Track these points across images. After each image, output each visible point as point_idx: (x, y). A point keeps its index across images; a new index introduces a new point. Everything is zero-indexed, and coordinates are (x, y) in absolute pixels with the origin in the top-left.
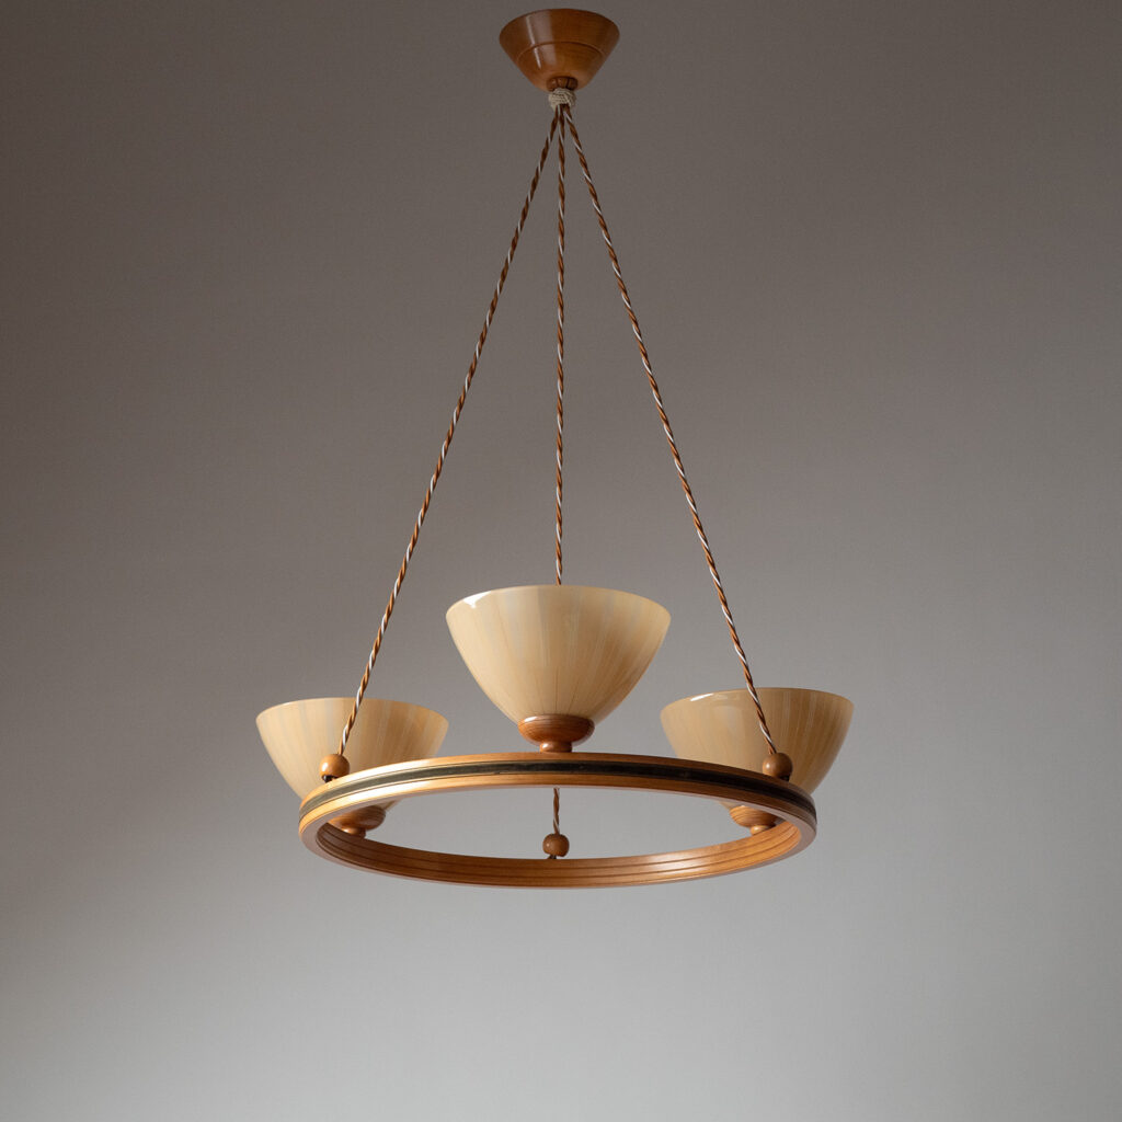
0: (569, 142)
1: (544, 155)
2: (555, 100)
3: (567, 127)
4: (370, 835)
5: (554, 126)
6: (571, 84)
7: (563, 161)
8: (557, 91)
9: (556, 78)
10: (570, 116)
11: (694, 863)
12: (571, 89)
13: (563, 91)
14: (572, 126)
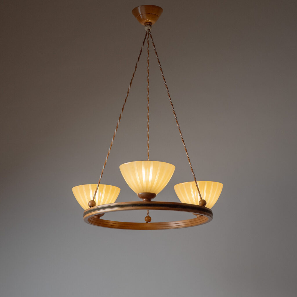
0: (150, 39)
1: (144, 43)
2: (146, 28)
3: (149, 35)
4: (101, 218)
5: (146, 35)
6: (150, 24)
7: (148, 44)
8: (147, 26)
9: (147, 23)
10: (150, 32)
11: (183, 224)
12: (151, 25)
13: (148, 26)
14: (151, 35)
